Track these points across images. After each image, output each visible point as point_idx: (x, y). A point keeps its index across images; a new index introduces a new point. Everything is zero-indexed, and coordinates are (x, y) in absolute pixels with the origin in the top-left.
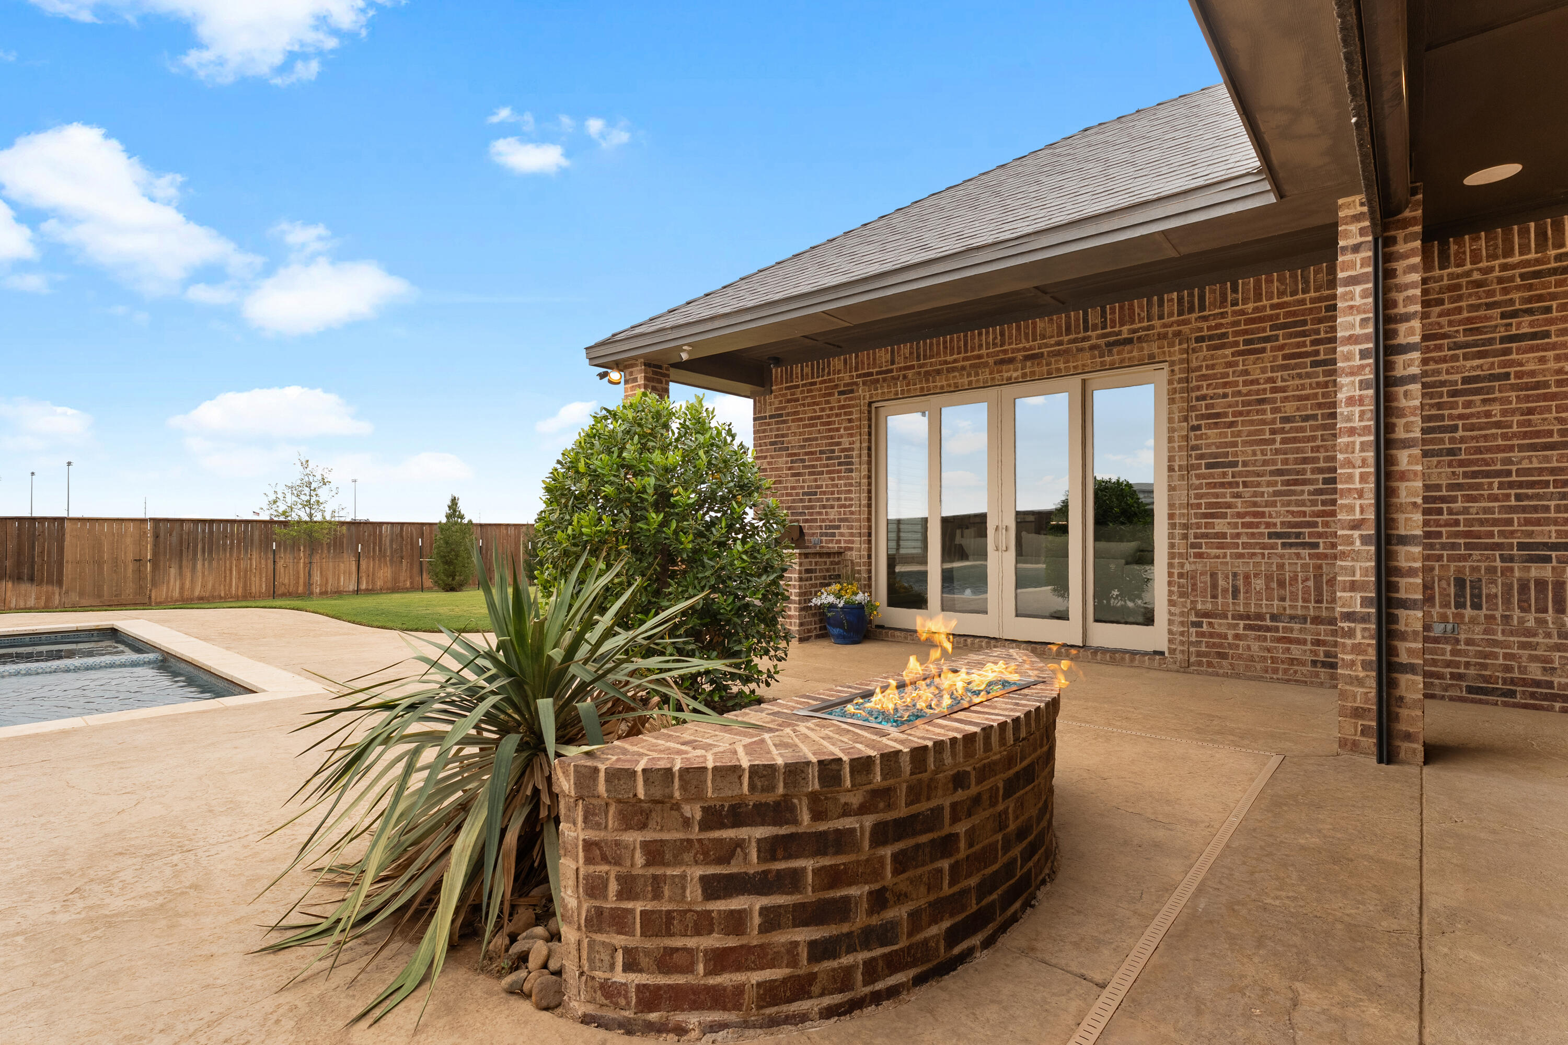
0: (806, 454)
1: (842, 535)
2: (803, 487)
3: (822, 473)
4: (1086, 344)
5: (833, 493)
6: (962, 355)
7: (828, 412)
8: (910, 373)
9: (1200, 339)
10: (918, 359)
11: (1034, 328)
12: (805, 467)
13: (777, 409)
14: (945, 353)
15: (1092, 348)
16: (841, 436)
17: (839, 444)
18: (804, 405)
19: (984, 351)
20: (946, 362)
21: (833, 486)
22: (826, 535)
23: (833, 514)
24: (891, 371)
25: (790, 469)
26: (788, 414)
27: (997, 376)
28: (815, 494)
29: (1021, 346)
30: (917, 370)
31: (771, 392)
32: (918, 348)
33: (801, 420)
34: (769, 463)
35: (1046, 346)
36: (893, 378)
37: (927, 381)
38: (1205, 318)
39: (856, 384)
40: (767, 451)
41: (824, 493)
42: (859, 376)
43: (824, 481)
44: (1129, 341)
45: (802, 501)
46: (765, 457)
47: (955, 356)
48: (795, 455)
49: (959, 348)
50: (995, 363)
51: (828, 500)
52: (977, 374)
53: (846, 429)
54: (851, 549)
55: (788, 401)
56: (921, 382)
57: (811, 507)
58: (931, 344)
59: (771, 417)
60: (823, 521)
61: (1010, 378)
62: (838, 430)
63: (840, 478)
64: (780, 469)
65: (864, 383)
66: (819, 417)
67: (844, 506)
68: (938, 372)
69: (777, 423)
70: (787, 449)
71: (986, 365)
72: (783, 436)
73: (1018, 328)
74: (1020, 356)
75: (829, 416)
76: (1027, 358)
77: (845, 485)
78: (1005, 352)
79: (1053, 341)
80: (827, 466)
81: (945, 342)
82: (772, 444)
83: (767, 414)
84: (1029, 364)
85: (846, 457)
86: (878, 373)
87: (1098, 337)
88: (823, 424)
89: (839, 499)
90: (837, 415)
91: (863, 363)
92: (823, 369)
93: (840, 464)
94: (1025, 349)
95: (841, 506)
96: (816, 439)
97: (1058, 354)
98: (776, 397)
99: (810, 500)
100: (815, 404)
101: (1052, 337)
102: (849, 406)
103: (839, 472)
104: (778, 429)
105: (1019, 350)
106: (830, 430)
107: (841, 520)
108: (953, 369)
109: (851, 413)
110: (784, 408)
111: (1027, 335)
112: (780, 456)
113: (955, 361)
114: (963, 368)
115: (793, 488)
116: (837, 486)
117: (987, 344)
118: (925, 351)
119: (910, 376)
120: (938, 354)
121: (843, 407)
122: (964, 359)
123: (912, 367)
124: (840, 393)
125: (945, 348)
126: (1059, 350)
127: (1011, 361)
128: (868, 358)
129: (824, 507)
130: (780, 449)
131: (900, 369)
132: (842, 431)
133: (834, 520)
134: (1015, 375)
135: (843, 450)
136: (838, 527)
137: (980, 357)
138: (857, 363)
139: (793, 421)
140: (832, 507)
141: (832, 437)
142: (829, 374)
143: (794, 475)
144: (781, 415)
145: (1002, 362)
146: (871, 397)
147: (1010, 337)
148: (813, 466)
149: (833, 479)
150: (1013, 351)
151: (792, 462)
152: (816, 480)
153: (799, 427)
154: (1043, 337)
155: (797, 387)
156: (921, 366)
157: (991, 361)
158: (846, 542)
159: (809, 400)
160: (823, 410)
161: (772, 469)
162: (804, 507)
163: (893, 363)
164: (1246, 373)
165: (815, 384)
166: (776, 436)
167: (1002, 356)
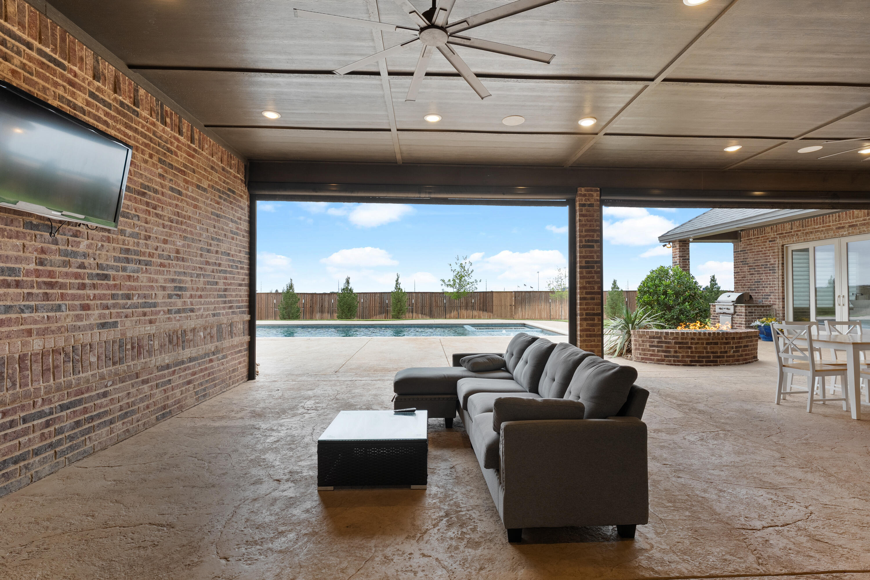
0: (756, 266)
1: (771, 298)
2: (755, 279)
3: (763, 273)
5: (767, 282)
6: (822, 225)
7: (765, 249)
10: (803, 227)
11: (853, 213)
12: (755, 271)
13: (743, 248)
14: (814, 225)
16: (770, 259)
17: (769, 262)
18: (754, 246)
19: (831, 224)
20: (815, 228)
21: (767, 279)
22: (765, 298)
23: (767, 290)
24: (791, 232)
25: (749, 272)
26: (748, 250)
27: (837, 234)
28: (760, 282)
29: (847, 221)
30: (802, 232)
31: (741, 241)
32: (802, 223)
33: (753, 252)
34: (740, 270)
35: (859, 221)
36: (792, 235)
37: (806, 236)
39: (776, 237)
40: (740, 264)
41: (764, 282)
42: (777, 234)
43: (763, 277)
45: (754, 285)
46: (739, 267)
47: (818, 226)
48: (751, 266)
49: (820, 222)
50: (836, 229)
51: (765, 284)
52: (828, 233)
53: (772, 256)
54: (775, 304)
55: (748, 245)
56: (804, 236)
57: (758, 287)
58: (808, 221)
59: (741, 251)
60: (763, 293)
61: (843, 235)
62: (769, 256)
63: (770, 276)
64: (745, 272)
65: (780, 237)
66: (761, 251)
67: (772, 287)
69: (743, 253)
70: (748, 264)
71: (832, 229)
72: (746, 259)
73: (846, 214)
74: (847, 225)
75: (765, 251)
76: (850, 226)
77: (772, 278)
78: (841, 224)
79: (861, 219)
80: (765, 271)
81: (814, 220)
82: (741, 262)
84: (850, 229)
85: (773, 267)
86: (786, 233)
88: (763, 254)
89: (770, 284)
90: (768, 250)
91: (779, 229)
92: (762, 232)
93: (770, 270)
94: (849, 223)
95: (770, 287)
96: (760, 260)
97: (864, 224)
98: (743, 243)
99: (758, 285)
100: (759, 246)
101: (861, 217)
102: (773, 247)
103: (770, 273)
104: (744, 256)
105: (846, 223)
106: (766, 256)
107: (770, 293)
108: (818, 231)
109: (774, 249)
110: (746, 248)
111: (850, 216)
112: (745, 267)
113: (819, 228)
114: (822, 231)
115: (750, 280)
116: (769, 279)
117: (833, 220)
118: (805, 224)
119: (799, 234)
120: (811, 225)
121: (771, 247)
122: (823, 227)
123: (800, 231)
124: (770, 241)
125: (814, 222)
126: (864, 223)
127: (843, 227)
128: (781, 227)
129: (763, 287)
130: (745, 264)
131: (795, 231)
132: (771, 257)
133: (768, 293)
134: (845, 233)
135: (771, 264)
136: (770, 295)
137: (829, 226)
138: (776, 229)
139: (750, 253)
140: (767, 287)
141: (766, 259)
142: (765, 233)
143: (751, 274)
144: (745, 250)
145: (839, 228)
146: (783, 242)
147: (843, 218)
148: (759, 271)
149: (767, 276)
150: (844, 223)
151: (750, 269)
152: (760, 276)
153: (752, 255)
154: (857, 217)
155: (752, 239)
156: (804, 230)
157: (834, 228)
158: (773, 301)
159: (757, 244)
160: (762, 248)
161: (742, 272)
162: (755, 287)
163: (792, 229)
165: (759, 238)
166: (743, 259)
167: (839, 226)
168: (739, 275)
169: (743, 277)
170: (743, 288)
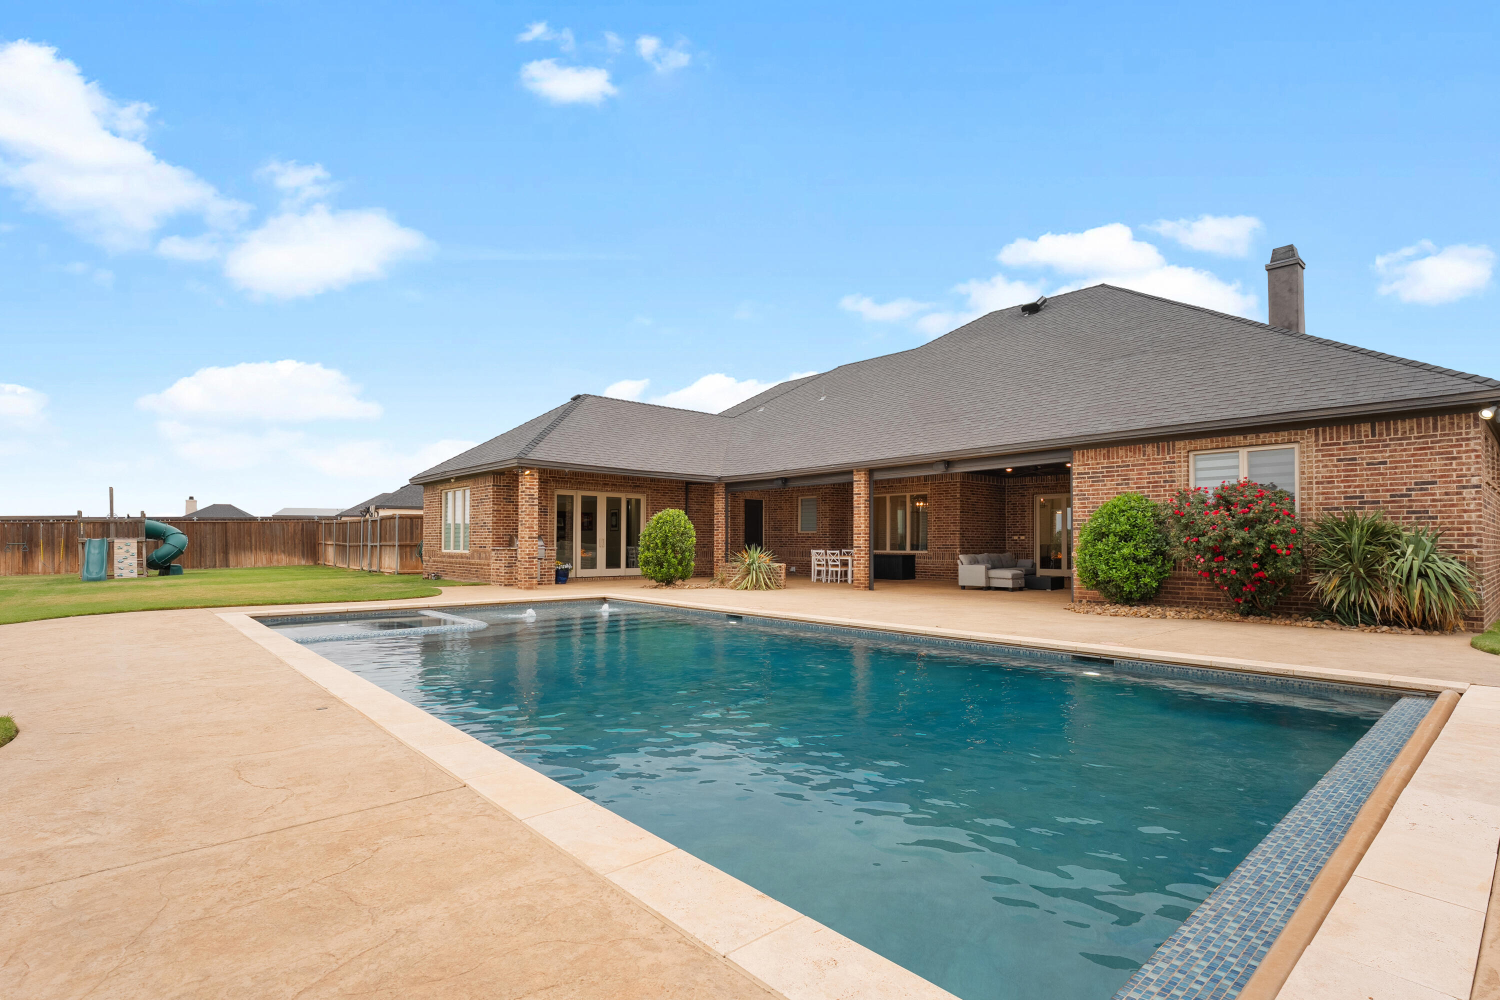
4: (628, 484)
8: (572, 481)
9: (654, 490)
13: (507, 483)
15: (630, 486)
19: (599, 479)
20: (586, 480)
27: (603, 488)
29: (611, 480)
34: (502, 508)
36: (565, 481)
38: (655, 484)
39: (549, 480)
40: (501, 501)
42: (551, 477)
44: (639, 486)
46: (500, 505)
52: (597, 486)
53: (544, 497)
56: (577, 485)
59: (503, 486)
64: (510, 511)
65: (553, 480)
67: (544, 529)
68: (584, 482)
70: (513, 502)
72: (510, 496)
74: (610, 483)
76: (613, 485)
78: (606, 481)
79: (620, 481)
82: (503, 498)
83: (502, 484)
84: (613, 487)
86: (559, 477)
87: (632, 483)
91: (553, 472)
94: (612, 482)
97: (621, 485)
98: (507, 477)
102: (545, 488)
104: (507, 492)
108: (589, 483)
109: (547, 492)
110: (512, 483)
111: (612, 477)
112: (510, 505)
113: (589, 480)
114: (592, 483)
122: (592, 480)
123: (573, 479)
127: (608, 484)
128: (555, 471)
130: (509, 502)
131: (569, 478)
132: (542, 498)
134: (609, 489)
137: (598, 481)
138: (550, 472)
145: (605, 484)
150: (609, 481)
156: (577, 479)
157: (601, 483)
161: (504, 511)
164: (663, 501)
166: (506, 495)
167: (604, 482)
168: (501, 514)
169: (505, 517)
170: (506, 529)
